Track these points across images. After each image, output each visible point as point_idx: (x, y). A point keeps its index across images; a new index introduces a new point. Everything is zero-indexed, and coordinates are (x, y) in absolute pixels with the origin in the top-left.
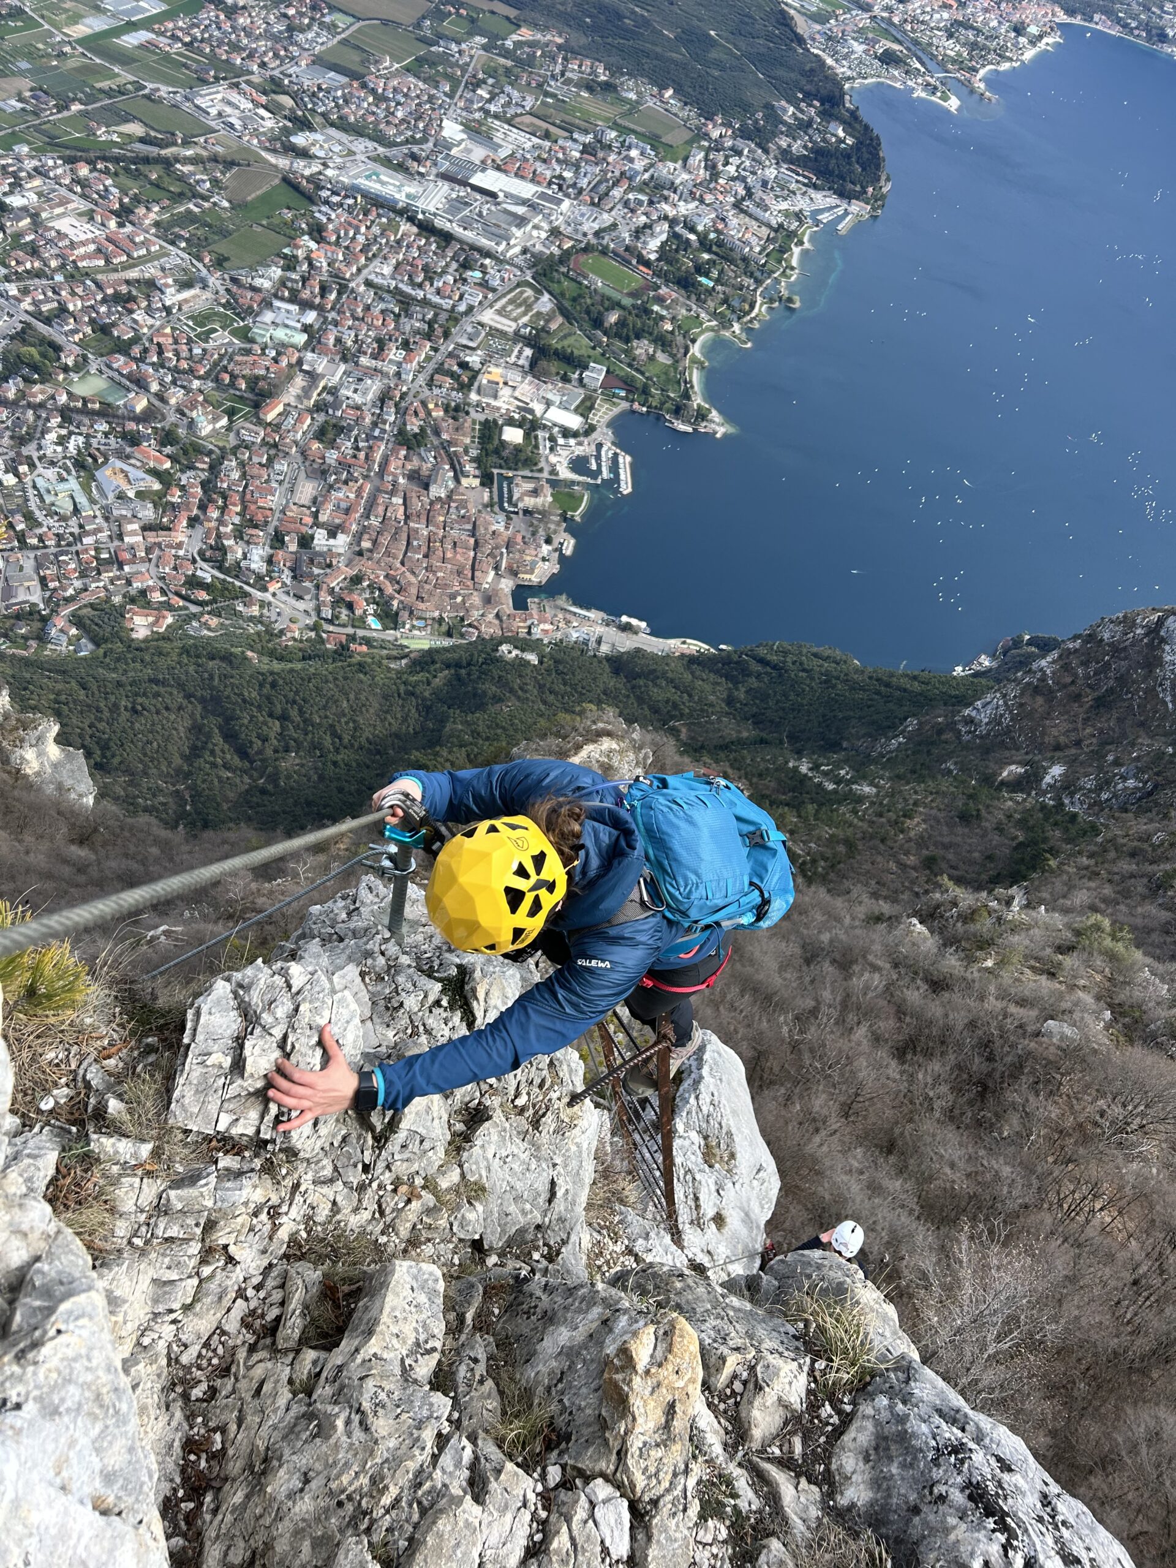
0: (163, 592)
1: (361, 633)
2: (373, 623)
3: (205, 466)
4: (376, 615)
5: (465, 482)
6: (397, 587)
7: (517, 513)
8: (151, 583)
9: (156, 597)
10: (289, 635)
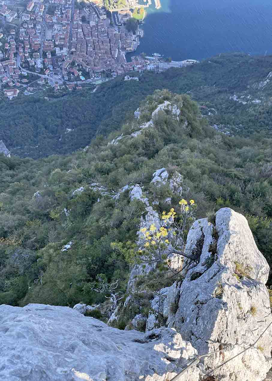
0: (14, 83)
1: (79, 82)
2: (82, 78)
3: (14, 33)
4: (82, 75)
5: (101, 17)
6: (86, 63)
7: (121, 25)
8: (9, 80)
9: (11, 84)
10: (57, 88)
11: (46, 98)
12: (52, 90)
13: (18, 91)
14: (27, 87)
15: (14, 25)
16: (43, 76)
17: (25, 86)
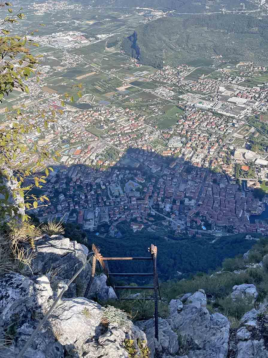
0: (141, 218)
1: (200, 231)
3: (154, 181)
4: (204, 225)
6: (211, 216)
8: (138, 215)
9: (139, 219)
11: (166, 238)
12: (173, 232)
13: (143, 226)
14: (152, 225)
15: (156, 175)
16: (168, 219)
17: (150, 223)
